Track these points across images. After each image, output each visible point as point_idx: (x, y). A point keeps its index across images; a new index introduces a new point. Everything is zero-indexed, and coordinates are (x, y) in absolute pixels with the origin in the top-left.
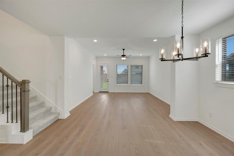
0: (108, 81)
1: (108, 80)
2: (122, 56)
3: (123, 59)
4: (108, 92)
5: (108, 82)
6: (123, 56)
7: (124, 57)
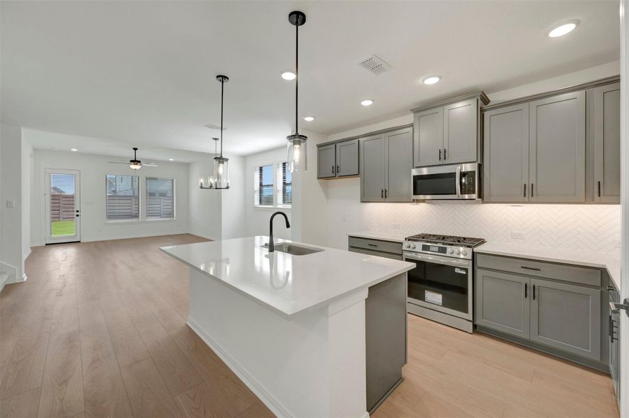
0: (78, 213)
1: (78, 211)
2: (132, 161)
3: (133, 167)
4: (79, 242)
5: (78, 216)
6: (135, 161)
7: (137, 164)
